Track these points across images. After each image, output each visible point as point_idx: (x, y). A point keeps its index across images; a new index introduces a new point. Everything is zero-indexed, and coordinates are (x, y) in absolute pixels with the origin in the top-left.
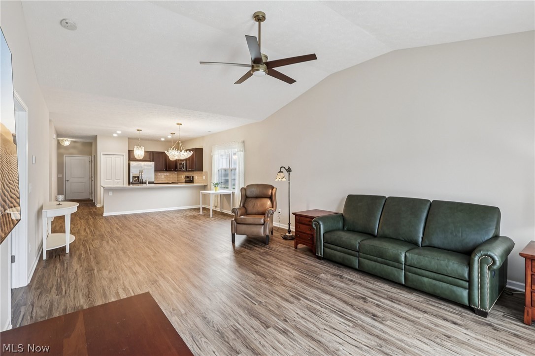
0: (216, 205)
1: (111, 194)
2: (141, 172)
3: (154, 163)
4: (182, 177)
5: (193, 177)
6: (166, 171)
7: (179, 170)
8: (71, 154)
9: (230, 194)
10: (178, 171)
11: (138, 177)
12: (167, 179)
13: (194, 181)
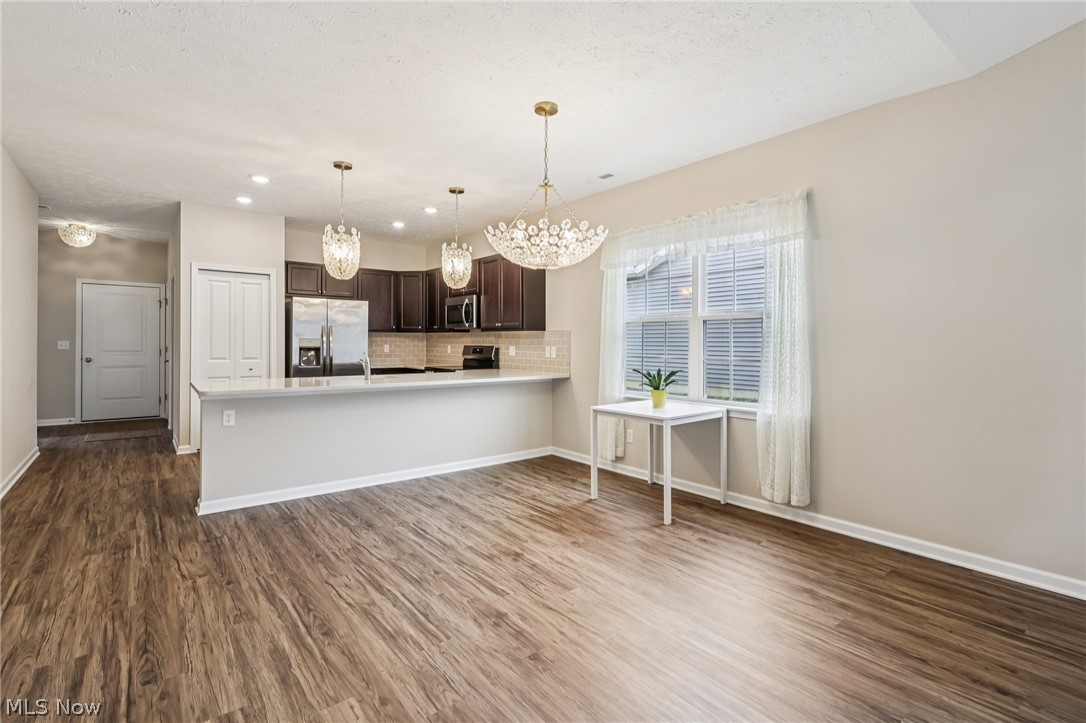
0: (620, 454)
1: (232, 423)
2: (327, 332)
3: (367, 303)
4: (452, 349)
5: (497, 350)
6: (399, 330)
7: (447, 326)
8: (100, 278)
9: (719, 420)
10: (441, 330)
11: (317, 350)
12: (397, 356)
13: (501, 363)
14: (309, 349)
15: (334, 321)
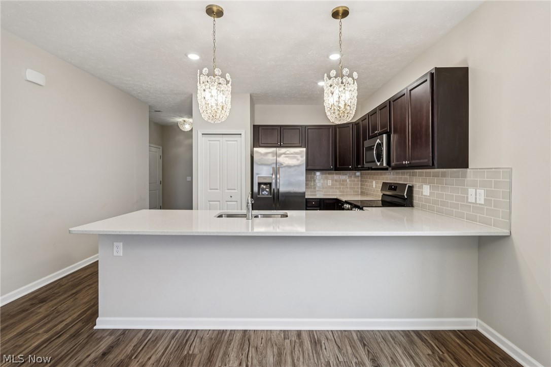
1: (121, 254)
2: (276, 172)
3: (305, 149)
4: (375, 187)
5: (411, 188)
6: (336, 169)
7: (366, 165)
10: (363, 169)
11: (270, 184)
12: (336, 188)
13: (415, 202)
14: (265, 184)
15: (282, 164)
